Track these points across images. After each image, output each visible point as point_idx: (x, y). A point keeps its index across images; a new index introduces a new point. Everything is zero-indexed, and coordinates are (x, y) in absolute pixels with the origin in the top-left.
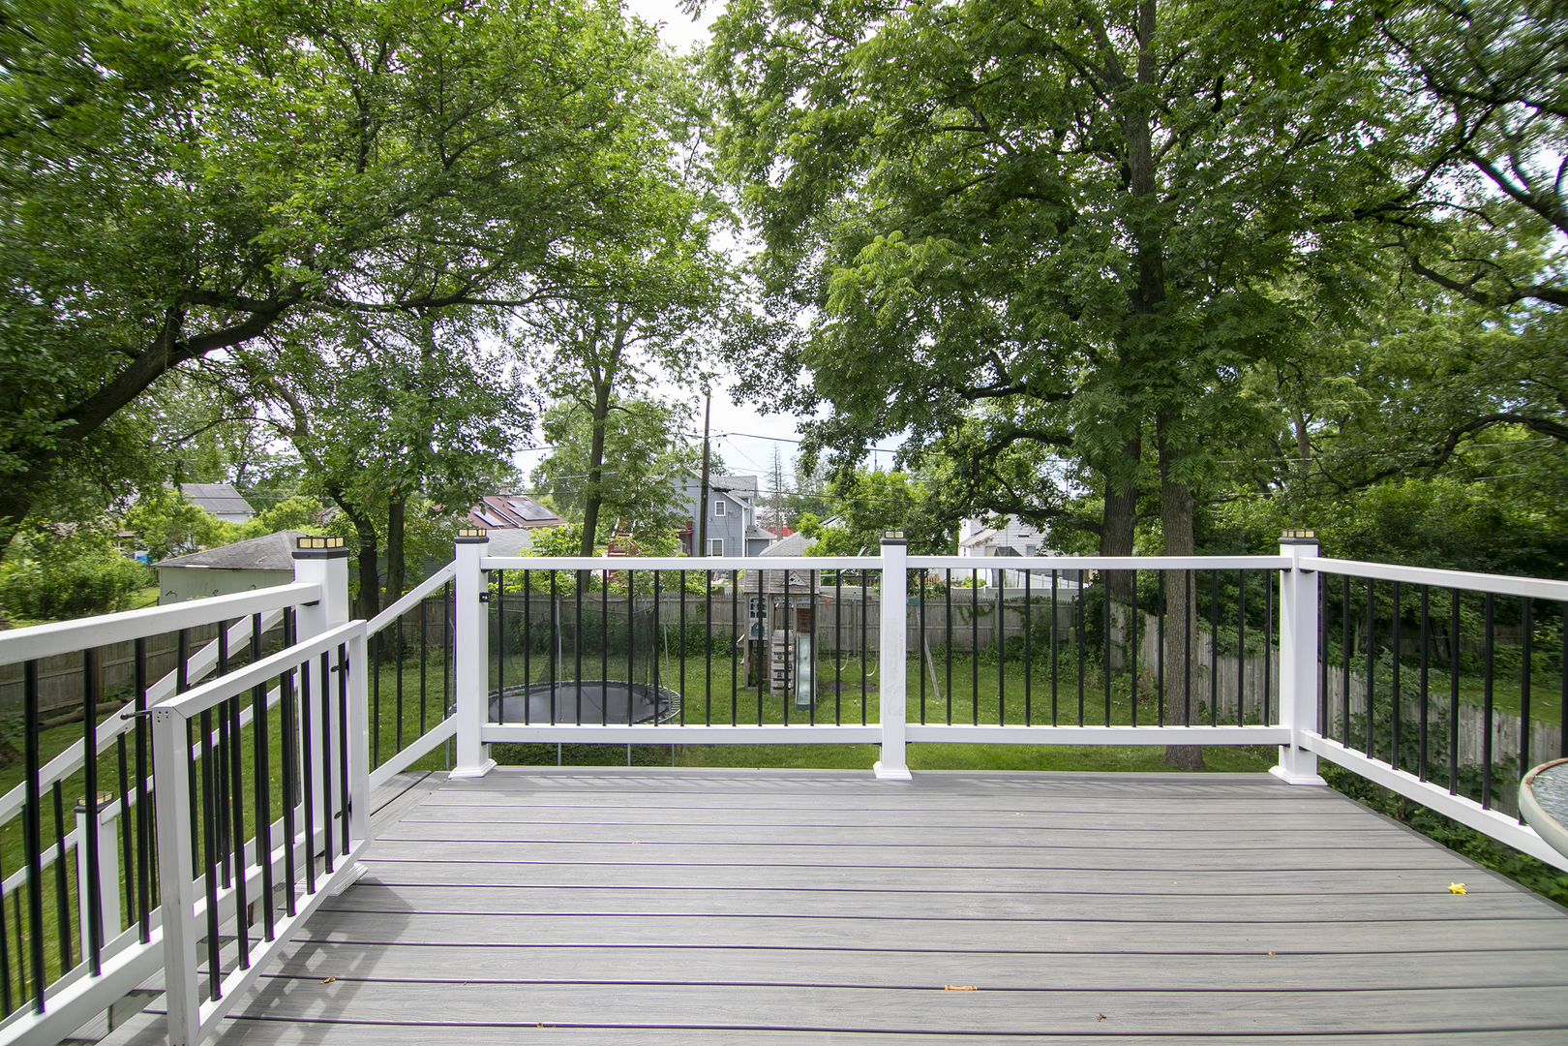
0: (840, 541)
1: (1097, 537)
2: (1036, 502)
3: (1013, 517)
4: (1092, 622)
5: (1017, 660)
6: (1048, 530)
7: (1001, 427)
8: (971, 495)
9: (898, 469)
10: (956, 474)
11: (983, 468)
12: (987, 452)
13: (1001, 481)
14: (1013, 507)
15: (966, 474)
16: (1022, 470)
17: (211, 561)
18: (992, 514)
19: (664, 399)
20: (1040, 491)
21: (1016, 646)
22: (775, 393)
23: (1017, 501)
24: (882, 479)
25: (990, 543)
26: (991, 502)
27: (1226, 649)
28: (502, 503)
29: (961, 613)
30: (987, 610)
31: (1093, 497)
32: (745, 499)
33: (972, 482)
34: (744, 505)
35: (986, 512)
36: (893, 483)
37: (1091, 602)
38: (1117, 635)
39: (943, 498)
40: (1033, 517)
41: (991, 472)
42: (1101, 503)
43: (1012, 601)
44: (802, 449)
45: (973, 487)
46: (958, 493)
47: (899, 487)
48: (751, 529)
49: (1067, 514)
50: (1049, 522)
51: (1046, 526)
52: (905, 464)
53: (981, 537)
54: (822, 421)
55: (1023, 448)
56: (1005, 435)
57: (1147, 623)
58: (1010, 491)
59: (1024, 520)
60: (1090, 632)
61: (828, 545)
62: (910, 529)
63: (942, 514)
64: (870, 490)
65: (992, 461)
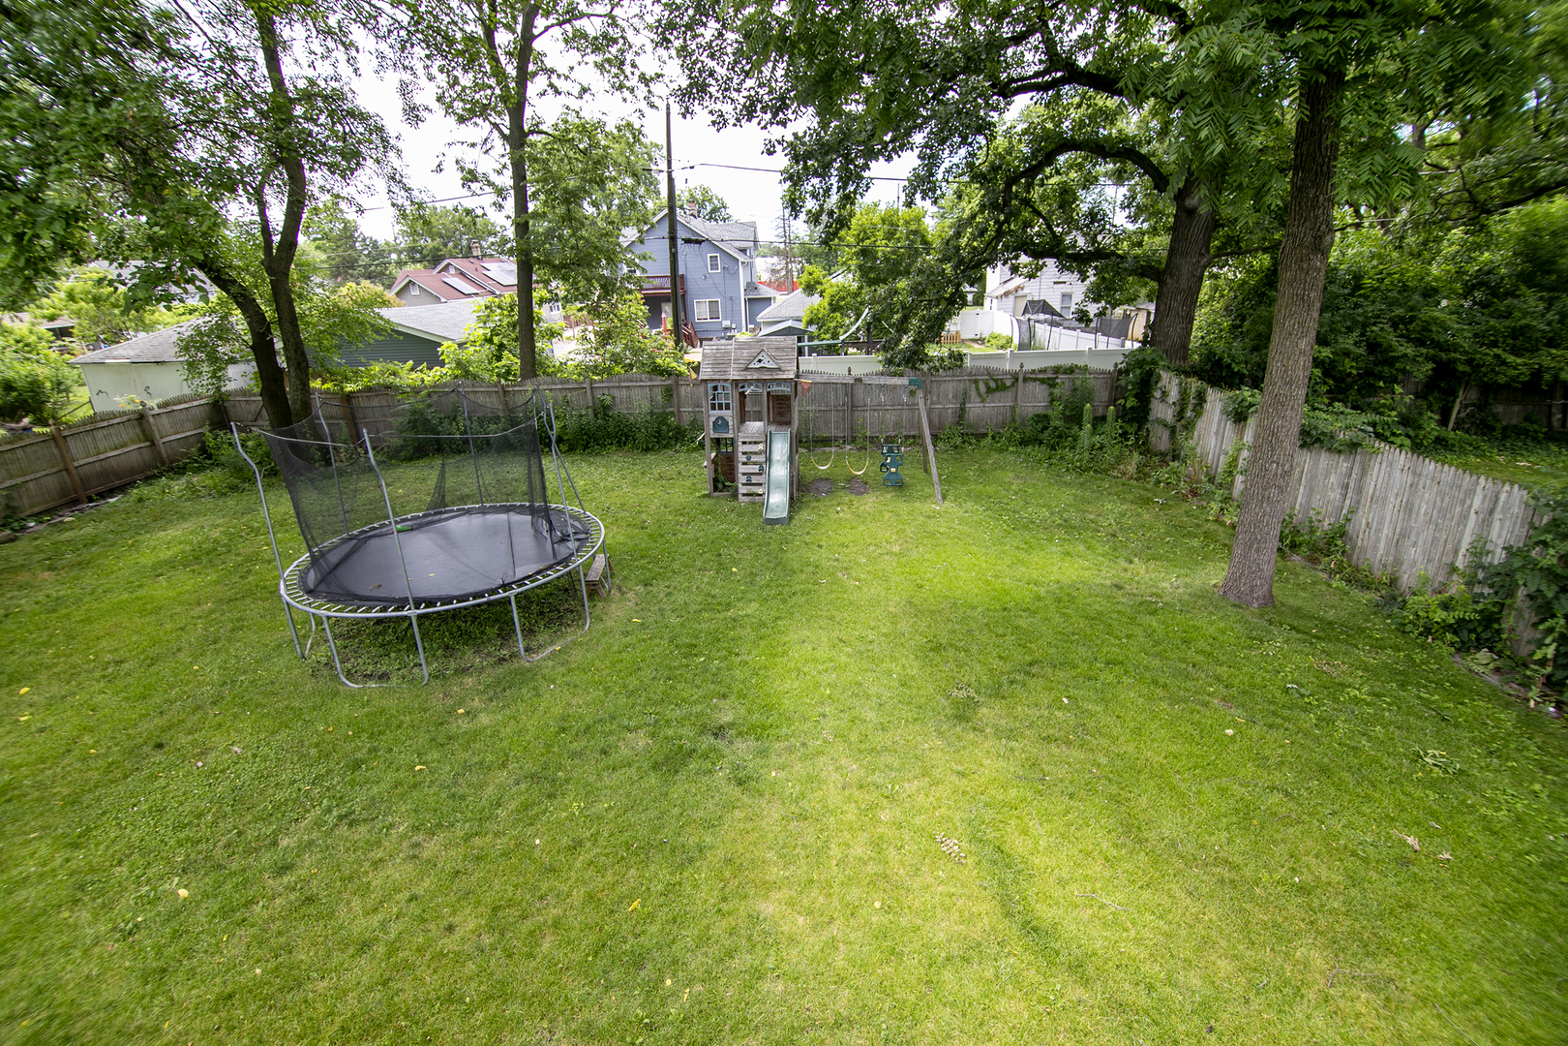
0: (843, 299)
1: (1154, 284)
2: (1081, 242)
3: (1051, 262)
4: (1136, 396)
5: (1041, 443)
6: (1092, 279)
7: (1047, 135)
8: (999, 234)
9: (909, 204)
10: (982, 207)
11: (1016, 197)
12: (1023, 174)
13: (1039, 214)
14: (1051, 249)
15: (994, 206)
16: (1066, 197)
17: (132, 353)
18: (1024, 259)
19: (604, 118)
20: (1087, 226)
21: (1040, 426)
22: (734, 95)
23: (1057, 240)
24: (895, 219)
25: (1020, 293)
26: (1025, 243)
27: (1318, 440)
28: (474, 267)
29: (977, 389)
30: (1008, 383)
31: (1154, 231)
32: (743, 251)
33: (1002, 218)
34: (741, 258)
35: (1017, 257)
36: (907, 223)
37: (1138, 371)
38: (1162, 411)
39: (963, 241)
40: (1074, 261)
41: (1027, 202)
42: (1162, 241)
43: (1040, 371)
44: (785, 180)
45: (1001, 224)
46: (982, 232)
47: (913, 227)
48: (751, 287)
49: (1119, 256)
50: (1096, 268)
51: (1091, 272)
52: (918, 196)
53: (1011, 286)
54: (795, 135)
55: (1070, 167)
56: (1048, 147)
57: (1209, 399)
58: (1049, 227)
59: (1064, 266)
60: (1132, 408)
61: (830, 304)
62: (920, 284)
63: (961, 261)
64: (880, 234)
65: (1029, 186)
